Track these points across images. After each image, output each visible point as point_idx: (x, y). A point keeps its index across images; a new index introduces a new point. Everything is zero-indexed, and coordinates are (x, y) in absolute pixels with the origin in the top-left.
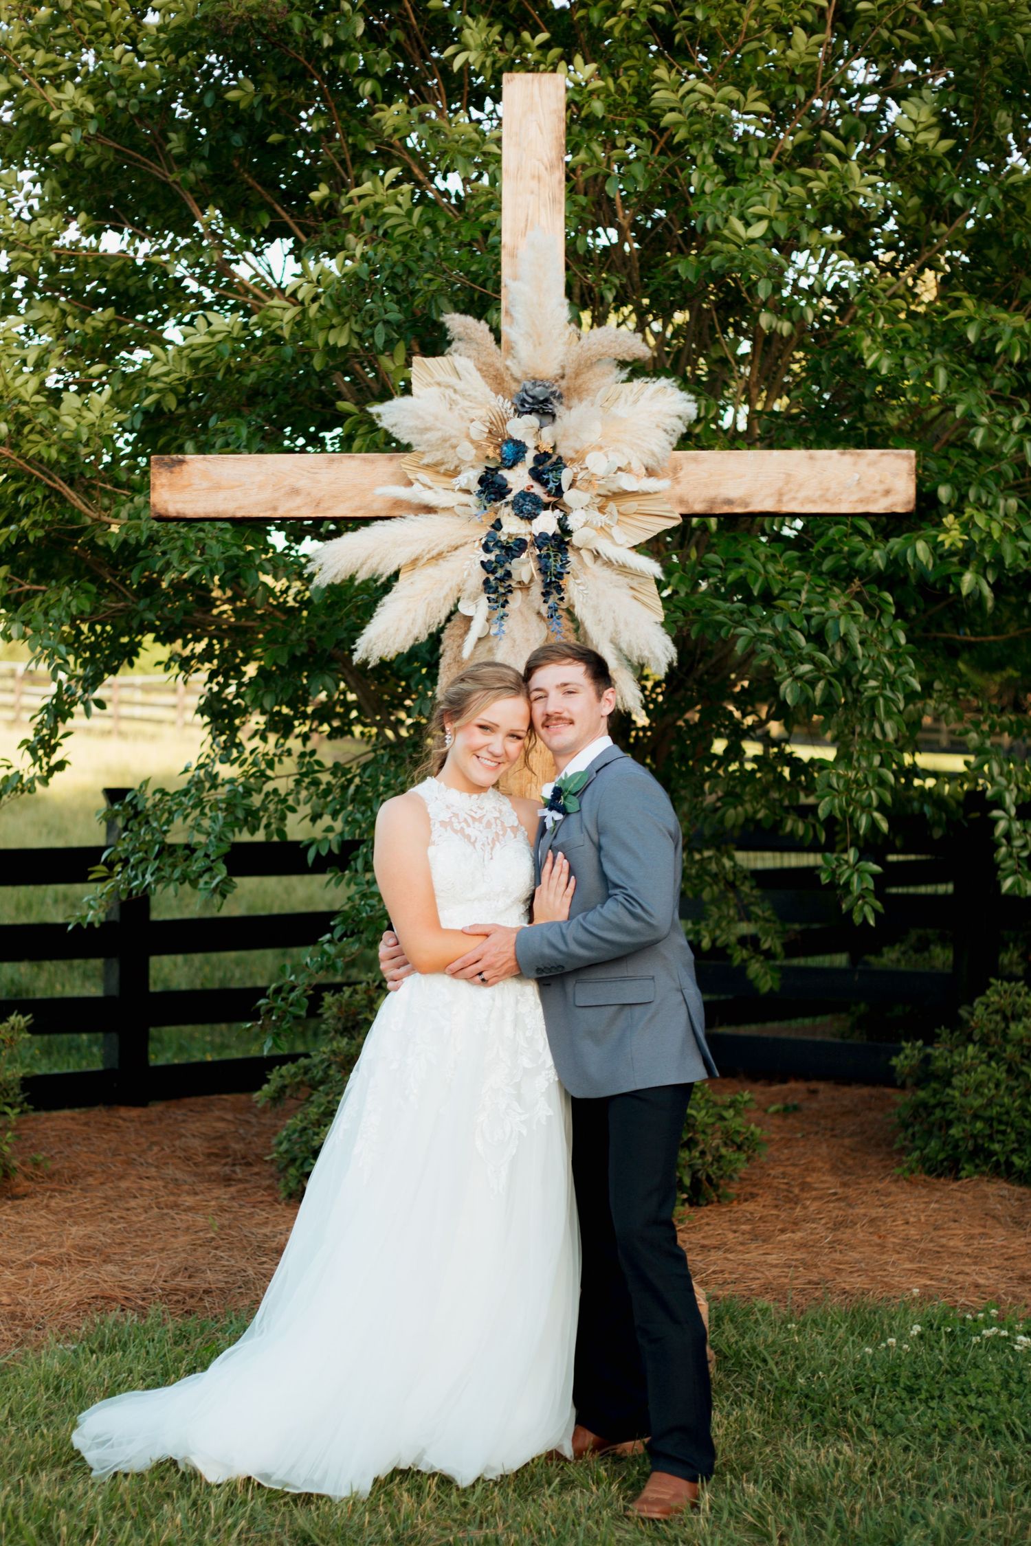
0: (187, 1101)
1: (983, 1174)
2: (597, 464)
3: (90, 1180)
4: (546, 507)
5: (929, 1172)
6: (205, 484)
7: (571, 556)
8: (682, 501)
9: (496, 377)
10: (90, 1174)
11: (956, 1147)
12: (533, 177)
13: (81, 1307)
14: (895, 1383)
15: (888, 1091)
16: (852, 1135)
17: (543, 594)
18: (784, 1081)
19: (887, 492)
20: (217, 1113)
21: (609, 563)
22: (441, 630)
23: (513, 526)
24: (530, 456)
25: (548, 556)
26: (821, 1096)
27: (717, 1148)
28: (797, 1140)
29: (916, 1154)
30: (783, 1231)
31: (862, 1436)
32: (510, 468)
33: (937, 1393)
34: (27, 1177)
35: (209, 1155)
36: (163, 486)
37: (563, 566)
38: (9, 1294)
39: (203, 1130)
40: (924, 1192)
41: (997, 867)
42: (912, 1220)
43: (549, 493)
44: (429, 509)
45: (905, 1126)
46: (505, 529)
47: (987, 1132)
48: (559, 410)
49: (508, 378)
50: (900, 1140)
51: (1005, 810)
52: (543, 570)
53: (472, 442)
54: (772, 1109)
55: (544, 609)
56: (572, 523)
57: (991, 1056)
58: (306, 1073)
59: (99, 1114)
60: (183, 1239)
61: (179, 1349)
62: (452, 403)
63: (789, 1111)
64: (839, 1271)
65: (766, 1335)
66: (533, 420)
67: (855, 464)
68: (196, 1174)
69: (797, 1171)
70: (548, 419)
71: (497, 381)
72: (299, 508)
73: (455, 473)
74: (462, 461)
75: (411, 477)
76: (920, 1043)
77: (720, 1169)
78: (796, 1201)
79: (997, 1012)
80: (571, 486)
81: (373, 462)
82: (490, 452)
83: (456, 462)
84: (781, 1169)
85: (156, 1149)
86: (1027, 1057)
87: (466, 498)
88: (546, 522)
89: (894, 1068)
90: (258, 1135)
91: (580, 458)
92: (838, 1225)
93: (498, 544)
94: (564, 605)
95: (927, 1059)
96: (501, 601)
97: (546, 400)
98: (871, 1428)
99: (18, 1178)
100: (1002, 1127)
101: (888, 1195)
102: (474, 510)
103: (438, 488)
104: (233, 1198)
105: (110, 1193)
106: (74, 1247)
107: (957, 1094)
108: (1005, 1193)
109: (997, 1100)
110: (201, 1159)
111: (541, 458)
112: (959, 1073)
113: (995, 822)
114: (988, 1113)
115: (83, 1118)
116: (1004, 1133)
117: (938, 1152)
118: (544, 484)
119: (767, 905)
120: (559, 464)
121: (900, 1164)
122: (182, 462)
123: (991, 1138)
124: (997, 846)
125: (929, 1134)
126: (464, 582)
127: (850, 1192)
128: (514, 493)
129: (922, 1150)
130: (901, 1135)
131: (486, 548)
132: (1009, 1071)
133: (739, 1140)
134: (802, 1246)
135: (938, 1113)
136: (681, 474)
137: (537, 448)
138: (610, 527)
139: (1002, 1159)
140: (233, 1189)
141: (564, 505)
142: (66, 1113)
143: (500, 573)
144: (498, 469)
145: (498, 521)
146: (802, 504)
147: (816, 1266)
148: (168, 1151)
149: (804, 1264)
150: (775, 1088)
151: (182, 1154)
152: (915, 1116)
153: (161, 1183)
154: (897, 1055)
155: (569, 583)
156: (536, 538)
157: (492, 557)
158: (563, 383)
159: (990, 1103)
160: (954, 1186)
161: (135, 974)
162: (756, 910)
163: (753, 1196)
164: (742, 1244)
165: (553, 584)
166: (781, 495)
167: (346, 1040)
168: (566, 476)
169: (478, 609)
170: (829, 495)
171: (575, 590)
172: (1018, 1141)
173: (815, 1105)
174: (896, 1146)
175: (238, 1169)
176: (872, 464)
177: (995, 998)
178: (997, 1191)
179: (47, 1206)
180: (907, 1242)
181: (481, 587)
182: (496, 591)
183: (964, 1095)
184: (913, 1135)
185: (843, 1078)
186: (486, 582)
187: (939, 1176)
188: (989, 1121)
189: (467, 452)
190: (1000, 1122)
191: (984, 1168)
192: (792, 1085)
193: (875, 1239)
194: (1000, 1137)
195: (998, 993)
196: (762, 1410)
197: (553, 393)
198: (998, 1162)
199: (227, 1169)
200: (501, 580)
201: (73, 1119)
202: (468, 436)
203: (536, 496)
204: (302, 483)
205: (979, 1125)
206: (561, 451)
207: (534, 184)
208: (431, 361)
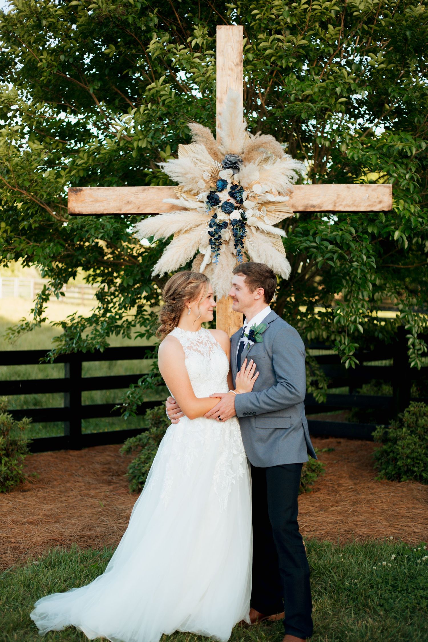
0: (96, 447)
1: (411, 480)
2: (257, 189)
3: (55, 483)
4: (236, 208)
5: (389, 479)
6: (91, 200)
7: (247, 229)
8: (293, 206)
9: (214, 154)
10: (56, 480)
11: (399, 469)
12: (230, 69)
13: (44, 545)
14: (387, 583)
15: (368, 442)
16: (355, 462)
17: (235, 245)
18: (327, 438)
19: (380, 202)
20: (108, 453)
21: (263, 232)
22: (191, 261)
23: (222, 216)
24: (229, 186)
25: (237, 229)
26: (342, 445)
27: (305, 472)
28: (335, 464)
29: (383, 471)
30: (332, 506)
31: (375, 611)
32: (220, 191)
33: (405, 588)
34: (31, 482)
35: (103, 472)
36: (73, 200)
37: (243, 233)
38: (15, 537)
39: (102, 460)
40: (387, 487)
41: (409, 357)
42: (384, 501)
43: (237, 202)
44: (186, 209)
45: (378, 459)
46: (218, 218)
47: (412, 463)
48: (241, 167)
49: (219, 154)
50: (376, 465)
51: (412, 335)
52: (235, 235)
53: (204, 180)
54: (324, 450)
55: (235, 252)
56: (247, 215)
57: (412, 432)
58: (140, 441)
59: (61, 454)
60: (89, 511)
61: (82, 566)
62: (196, 164)
63: (330, 451)
64: (357, 525)
65: (330, 559)
66: (230, 171)
67: (367, 190)
68: (97, 480)
69: (335, 478)
70: (236, 171)
71: (215, 155)
72: (130, 209)
73: (197, 194)
74: (200, 189)
75: (178, 196)
76: (383, 426)
77: (307, 480)
78: (336, 492)
79: (413, 414)
80: (246, 199)
81: (162, 190)
82: (212, 185)
83: (198, 189)
84: (330, 477)
85: (82, 469)
86: (426, 432)
87: (201, 205)
88: (236, 215)
89: (373, 436)
90: (123, 462)
91: (249, 188)
92: (355, 503)
93: (216, 224)
94: (243, 250)
95: (386, 433)
96: (217, 248)
97: (236, 163)
98: (379, 607)
99: (26, 482)
100: (418, 461)
101: (373, 489)
102: (205, 210)
103: (190, 200)
104: (111, 491)
105: (63, 489)
106: (44, 515)
107: (400, 448)
108: (420, 488)
109: (416, 450)
110: (99, 473)
111: (234, 187)
112: (400, 439)
113: (408, 339)
114: (412, 456)
115: (55, 455)
116: (418, 463)
117: (393, 470)
118: (235, 198)
119: (321, 370)
120: (241, 190)
121: (377, 476)
122: (81, 190)
123: (414, 466)
124: (409, 349)
125: (388, 463)
126: (201, 240)
127: (358, 487)
128: (222, 202)
129: (386, 469)
130: (377, 463)
131: (211, 226)
132: (419, 438)
133: (314, 468)
134: (340, 513)
135: (391, 454)
136: (293, 195)
137: (232, 183)
138: (263, 217)
139: (418, 474)
140: (111, 487)
141: (244, 207)
142: (49, 453)
143: (216, 236)
144: (215, 192)
145: (216, 214)
146: (344, 207)
147: (347, 523)
148: (87, 470)
149: (342, 522)
150: (324, 441)
151: (92, 471)
152: (382, 455)
153: (83, 484)
154: (374, 431)
155: (246, 240)
156: (232, 222)
157: (213, 230)
158: (243, 156)
159: (413, 451)
160: (399, 485)
161: (75, 399)
162: (317, 372)
163: (319, 489)
164: (316, 512)
165: (239, 241)
166: (335, 203)
167: (155, 429)
168: (244, 195)
169: (207, 251)
170: (356, 203)
171: (248, 243)
172: (424, 467)
173: (340, 449)
174: (374, 468)
175: (114, 478)
176: (374, 190)
177: (412, 409)
178: (416, 486)
179: (36, 495)
180: (383, 511)
181: (208, 242)
182: (215, 244)
183: (403, 449)
184: (381, 463)
185: (350, 437)
186: (211, 240)
187: (392, 481)
188: (413, 459)
189: (202, 185)
190: (417, 459)
191: (411, 477)
192: (330, 440)
193: (370, 510)
194: (417, 465)
195: (413, 407)
196: (331, 597)
197: (239, 160)
198: (416, 475)
199: (110, 478)
200: (217, 239)
201: (51, 456)
202: (203, 178)
203: (231, 204)
204: (132, 199)
205: (409, 460)
206: (242, 184)
207: (230, 72)
208: (186, 146)
